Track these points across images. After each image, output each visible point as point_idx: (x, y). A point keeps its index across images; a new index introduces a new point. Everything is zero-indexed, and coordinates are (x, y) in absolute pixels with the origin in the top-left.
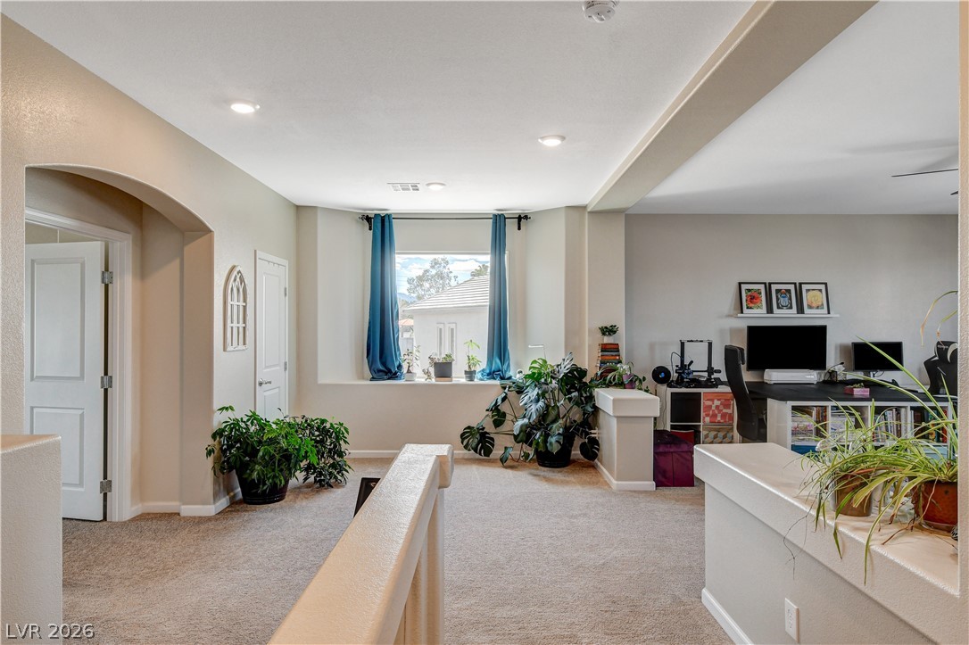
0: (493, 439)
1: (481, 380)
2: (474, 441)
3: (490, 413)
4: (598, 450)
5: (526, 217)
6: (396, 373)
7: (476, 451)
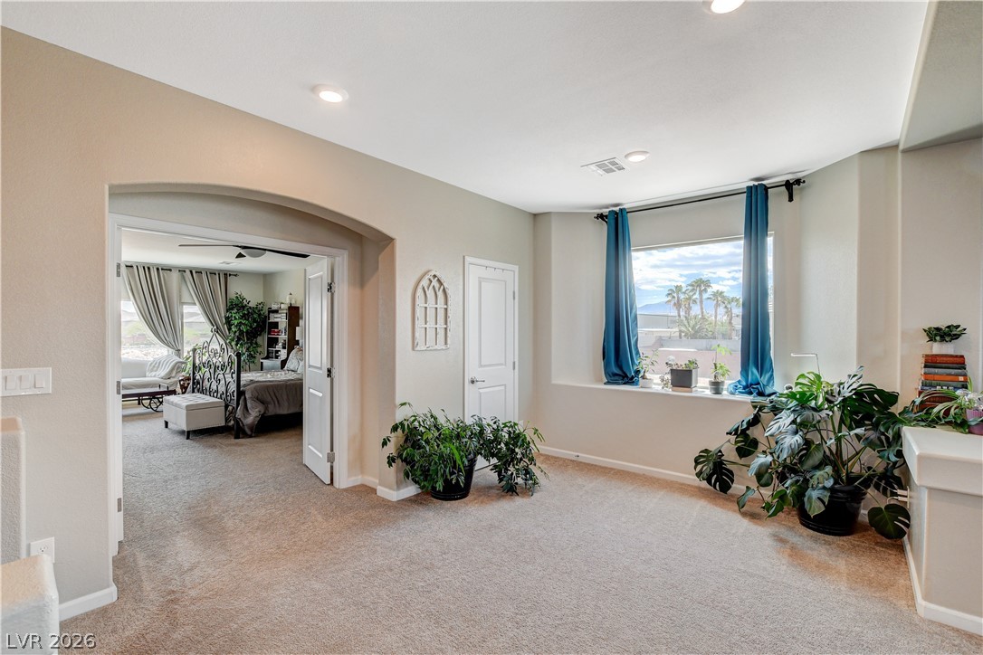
0: (731, 472)
1: (732, 394)
2: (707, 469)
3: (733, 438)
4: (908, 526)
5: (798, 182)
6: (633, 377)
7: (709, 483)
